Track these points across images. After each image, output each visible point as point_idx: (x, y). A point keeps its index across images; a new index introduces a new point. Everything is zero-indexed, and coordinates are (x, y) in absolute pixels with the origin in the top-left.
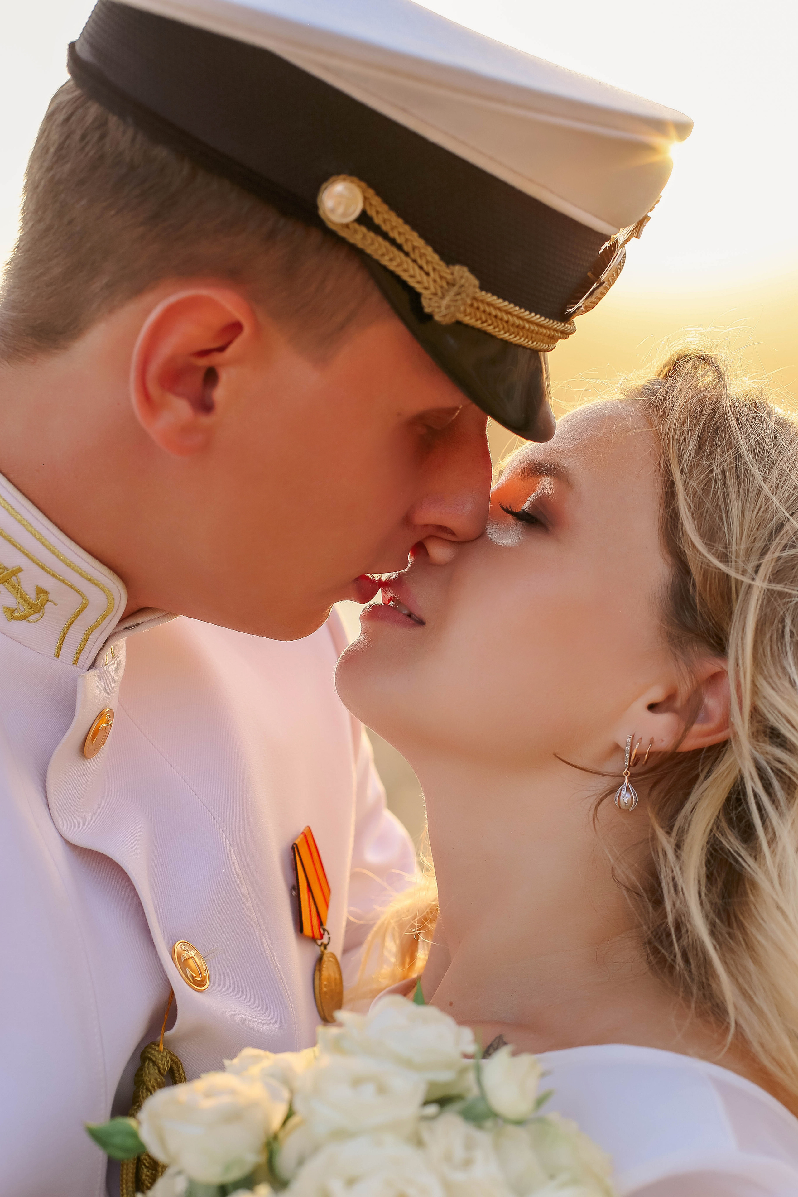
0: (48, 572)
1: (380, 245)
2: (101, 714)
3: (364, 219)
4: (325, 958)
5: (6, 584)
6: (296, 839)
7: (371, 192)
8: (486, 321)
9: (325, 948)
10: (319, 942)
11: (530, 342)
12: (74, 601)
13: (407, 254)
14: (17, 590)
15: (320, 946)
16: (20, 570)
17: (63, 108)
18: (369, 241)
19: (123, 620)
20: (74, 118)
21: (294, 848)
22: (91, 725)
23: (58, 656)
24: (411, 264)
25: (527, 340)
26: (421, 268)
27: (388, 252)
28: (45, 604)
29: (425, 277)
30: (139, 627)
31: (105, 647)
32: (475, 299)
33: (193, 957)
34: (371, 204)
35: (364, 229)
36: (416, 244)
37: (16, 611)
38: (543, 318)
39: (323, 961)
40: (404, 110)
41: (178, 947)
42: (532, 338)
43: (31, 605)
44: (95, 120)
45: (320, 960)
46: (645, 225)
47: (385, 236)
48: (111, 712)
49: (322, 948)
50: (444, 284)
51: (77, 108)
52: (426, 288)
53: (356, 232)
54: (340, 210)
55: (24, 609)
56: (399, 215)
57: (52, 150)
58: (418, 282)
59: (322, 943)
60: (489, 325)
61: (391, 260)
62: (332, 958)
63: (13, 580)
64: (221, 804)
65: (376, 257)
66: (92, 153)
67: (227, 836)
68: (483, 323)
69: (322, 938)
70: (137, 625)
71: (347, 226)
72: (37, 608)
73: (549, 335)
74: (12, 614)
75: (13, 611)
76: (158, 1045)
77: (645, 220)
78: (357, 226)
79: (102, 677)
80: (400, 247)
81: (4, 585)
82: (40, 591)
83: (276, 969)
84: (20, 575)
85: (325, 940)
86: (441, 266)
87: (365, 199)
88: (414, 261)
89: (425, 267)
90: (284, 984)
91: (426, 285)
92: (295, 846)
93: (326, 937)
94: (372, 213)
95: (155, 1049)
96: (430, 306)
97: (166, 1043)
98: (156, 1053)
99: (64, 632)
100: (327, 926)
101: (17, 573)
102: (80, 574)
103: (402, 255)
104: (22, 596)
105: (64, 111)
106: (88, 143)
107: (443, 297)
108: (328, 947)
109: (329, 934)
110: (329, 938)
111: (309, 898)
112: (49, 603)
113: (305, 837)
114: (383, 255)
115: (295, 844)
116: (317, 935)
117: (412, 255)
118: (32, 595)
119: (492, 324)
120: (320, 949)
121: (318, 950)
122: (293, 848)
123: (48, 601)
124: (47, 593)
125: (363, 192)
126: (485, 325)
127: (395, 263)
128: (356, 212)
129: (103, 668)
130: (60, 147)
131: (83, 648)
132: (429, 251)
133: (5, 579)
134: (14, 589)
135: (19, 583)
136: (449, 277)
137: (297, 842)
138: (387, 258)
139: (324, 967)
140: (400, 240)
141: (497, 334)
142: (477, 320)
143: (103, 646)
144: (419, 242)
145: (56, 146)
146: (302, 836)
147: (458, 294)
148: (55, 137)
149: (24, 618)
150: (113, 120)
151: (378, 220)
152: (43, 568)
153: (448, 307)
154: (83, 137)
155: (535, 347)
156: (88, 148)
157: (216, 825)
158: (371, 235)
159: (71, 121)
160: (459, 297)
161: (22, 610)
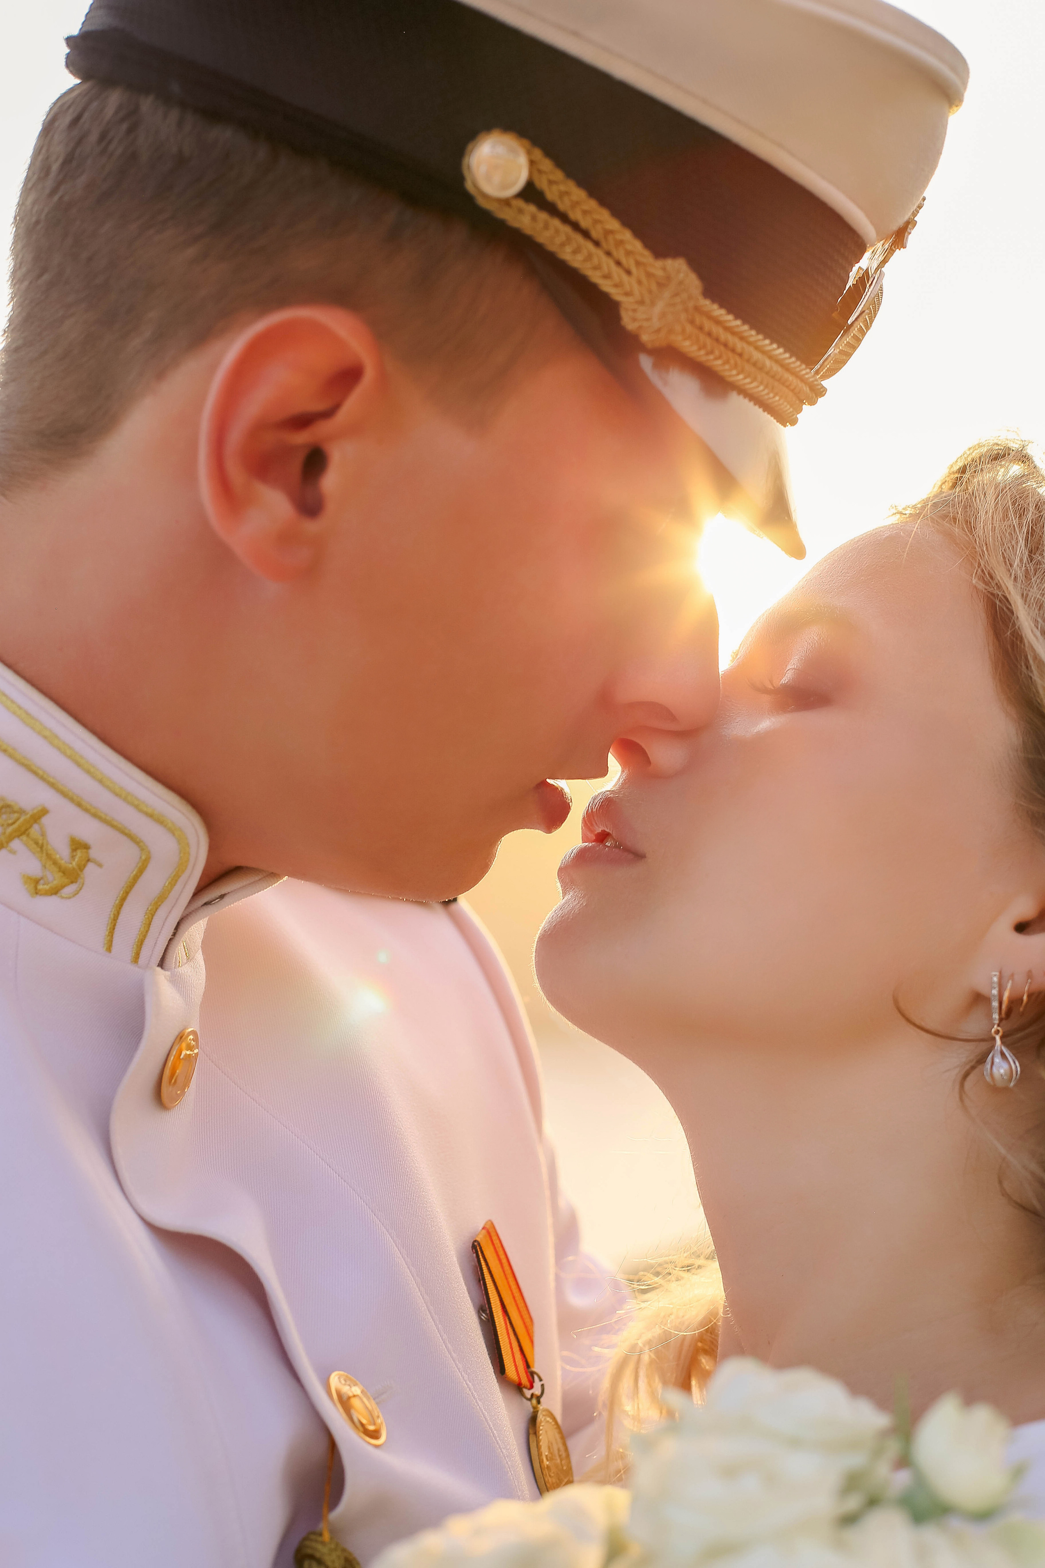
0: (86, 810)
1: (557, 231)
2: (181, 1037)
3: (531, 193)
4: (540, 1417)
5: (24, 838)
6: (477, 1235)
7: (538, 154)
8: (711, 352)
9: (539, 1402)
10: (528, 1393)
11: (771, 395)
12: (129, 854)
13: (597, 244)
14: (41, 847)
15: (530, 1400)
16: (44, 812)
17: (69, 107)
18: (540, 225)
19: (199, 891)
20: (86, 115)
21: (476, 1247)
22: (167, 1052)
23: (109, 949)
24: (604, 258)
25: (766, 391)
26: (618, 263)
27: (569, 240)
28: (85, 866)
29: (625, 277)
30: (226, 899)
31: (177, 935)
32: (697, 309)
33: (358, 1396)
34: (540, 172)
35: (532, 208)
37: (42, 882)
38: (787, 355)
39: (538, 1420)
40: (575, 34)
41: (335, 1380)
42: (773, 388)
43: (64, 871)
44: (120, 108)
45: (533, 1420)
46: (910, 231)
47: (564, 218)
48: (194, 1033)
49: (534, 1401)
50: (654, 287)
51: (90, 102)
52: (627, 294)
53: (520, 211)
54: (497, 178)
55: (54, 878)
56: (581, 183)
57: (55, 167)
58: (616, 286)
59: (532, 1395)
60: (716, 359)
61: (576, 252)
62: (549, 1417)
63: (35, 830)
64: (366, 1176)
65: (551, 248)
66: (119, 151)
67: (382, 1222)
68: (708, 354)
69: (532, 1387)
70: (222, 897)
71: (506, 202)
72: (72, 876)
73: (795, 389)
74: (35, 886)
75: (37, 882)
76: (321, 1534)
77: (909, 226)
78: (521, 203)
79: (177, 982)
80: (586, 234)
81: (22, 840)
82: (78, 846)
83: (481, 1417)
84: (45, 820)
85: (537, 1390)
86: (646, 256)
87: (532, 163)
88: (608, 254)
89: (624, 260)
90: (496, 1439)
91: (627, 288)
92: (476, 1244)
93: (537, 1384)
94: (542, 184)
95: (316, 1541)
96: (634, 320)
97: (333, 1532)
98: (320, 1547)
99: (116, 912)
100: (535, 1368)
101: (40, 818)
102: (137, 807)
103: (590, 246)
104: (49, 856)
105: (71, 110)
106: (110, 142)
107: (653, 304)
108: (542, 1400)
109: (541, 1380)
110: (543, 1385)
111: (506, 1324)
112: (90, 867)
113: (489, 1233)
114: (563, 245)
115: (475, 1241)
116: (525, 1381)
117: (604, 244)
118: (62, 851)
119: (720, 357)
120: (531, 1404)
121: (528, 1406)
122: (474, 1247)
123: (88, 860)
124: (86, 847)
125: (529, 153)
126: (711, 357)
127: (580, 257)
128: (520, 184)
129: (176, 970)
130: (68, 160)
131: (145, 936)
132: (627, 235)
133: (23, 829)
134: (37, 845)
135: (43, 834)
136: (660, 273)
137: (478, 1239)
138: (568, 249)
139: (541, 1430)
140: (584, 223)
141: (727, 373)
142: (700, 349)
143: (174, 934)
144: (614, 224)
145: (60, 161)
146: (484, 1231)
147: (676, 295)
148: (59, 150)
149: (55, 891)
150: (147, 104)
151: (551, 194)
152: (79, 805)
153: (663, 315)
154: (103, 136)
155: (776, 404)
156: (111, 147)
157: (363, 1206)
158: (543, 216)
159: (82, 121)
160: (678, 300)
161: (50, 878)
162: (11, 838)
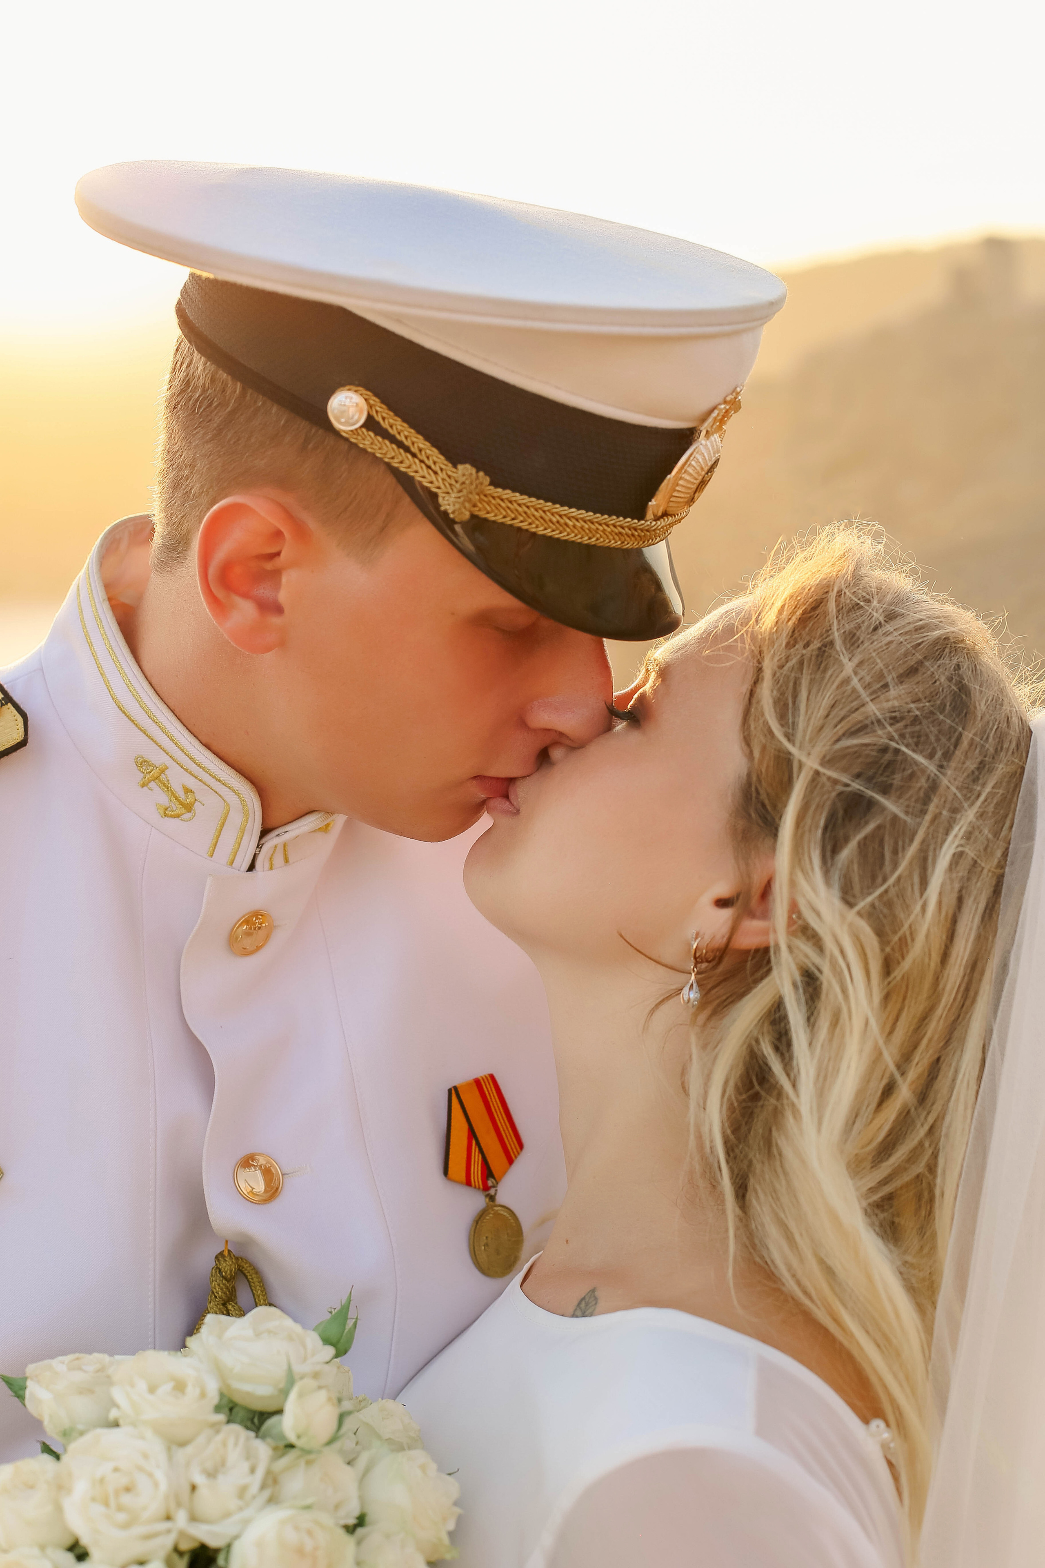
0: (188, 773)
1: (388, 449)
3: (371, 424)
5: (157, 782)
7: (374, 400)
9: (494, 1199)
12: (217, 802)
13: (414, 455)
14: (166, 787)
15: (486, 1197)
16: (167, 768)
18: (378, 445)
23: (211, 855)
24: (419, 464)
26: (429, 467)
27: (396, 453)
28: (194, 804)
29: (435, 477)
31: (262, 853)
34: (373, 408)
35: (371, 434)
36: (421, 446)
37: (169, 809)
43: (181, 804)
47: (392, 439)
49: (488, 1199)
50: (453, 482)
52: (439, 488)
53: (364, 437)
54: (345, 418)
55: (179, 810)
58: (430, 482)
59: (488, 1195)
61: (400, 462)
62: (505, 1211)
65: (386, 459)
69: (487, 1189)
71: (357, 433)
72: (188, 808)
74: (166, 813)
75: (166, 809)
78: (365, 432)
80: (407, 450)
82: (187, 790)
84: (167, 772)
85: (492, 1192)
86: (447, 465)
87: (371, 406)
88: (422, 461)
89: (433, 467)
91: (438, 485)
94: (376, 416)
96: (446, 504)
99: (218, 833)
101: (164, 770)
103: (409, 456)
104: (173, 794)
107: (451, 494)
111: (470, 1144)
112: (197, 803)
113: (478, 1082)
114: (392, 458)
116: (478, 1184)
117: (420, 457)
118: (180, 792)
120: (486, 1201)
123: (195, 800)
124: (193, 793)
125: (365, 398)
127: (403, 465)
128: (363, 418)
131: (237, 850)
132: (435, 452)
133: (156, 777)
134: (165, 787)
135: (168, 781)
136: (457, 475)
138: (396, 460)
140: (408, 443)
143: (258, 850)
144: (426, 445)
147: (461, 490)
149: (178, 816)
151: (384, 425)
152: (183, 767)
158: (379, 439)
160: (461, 494)
161: (175, 808)
162: (150, 781)
